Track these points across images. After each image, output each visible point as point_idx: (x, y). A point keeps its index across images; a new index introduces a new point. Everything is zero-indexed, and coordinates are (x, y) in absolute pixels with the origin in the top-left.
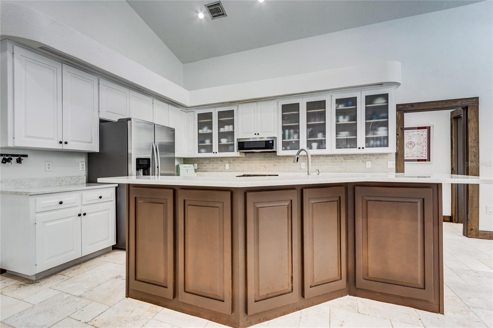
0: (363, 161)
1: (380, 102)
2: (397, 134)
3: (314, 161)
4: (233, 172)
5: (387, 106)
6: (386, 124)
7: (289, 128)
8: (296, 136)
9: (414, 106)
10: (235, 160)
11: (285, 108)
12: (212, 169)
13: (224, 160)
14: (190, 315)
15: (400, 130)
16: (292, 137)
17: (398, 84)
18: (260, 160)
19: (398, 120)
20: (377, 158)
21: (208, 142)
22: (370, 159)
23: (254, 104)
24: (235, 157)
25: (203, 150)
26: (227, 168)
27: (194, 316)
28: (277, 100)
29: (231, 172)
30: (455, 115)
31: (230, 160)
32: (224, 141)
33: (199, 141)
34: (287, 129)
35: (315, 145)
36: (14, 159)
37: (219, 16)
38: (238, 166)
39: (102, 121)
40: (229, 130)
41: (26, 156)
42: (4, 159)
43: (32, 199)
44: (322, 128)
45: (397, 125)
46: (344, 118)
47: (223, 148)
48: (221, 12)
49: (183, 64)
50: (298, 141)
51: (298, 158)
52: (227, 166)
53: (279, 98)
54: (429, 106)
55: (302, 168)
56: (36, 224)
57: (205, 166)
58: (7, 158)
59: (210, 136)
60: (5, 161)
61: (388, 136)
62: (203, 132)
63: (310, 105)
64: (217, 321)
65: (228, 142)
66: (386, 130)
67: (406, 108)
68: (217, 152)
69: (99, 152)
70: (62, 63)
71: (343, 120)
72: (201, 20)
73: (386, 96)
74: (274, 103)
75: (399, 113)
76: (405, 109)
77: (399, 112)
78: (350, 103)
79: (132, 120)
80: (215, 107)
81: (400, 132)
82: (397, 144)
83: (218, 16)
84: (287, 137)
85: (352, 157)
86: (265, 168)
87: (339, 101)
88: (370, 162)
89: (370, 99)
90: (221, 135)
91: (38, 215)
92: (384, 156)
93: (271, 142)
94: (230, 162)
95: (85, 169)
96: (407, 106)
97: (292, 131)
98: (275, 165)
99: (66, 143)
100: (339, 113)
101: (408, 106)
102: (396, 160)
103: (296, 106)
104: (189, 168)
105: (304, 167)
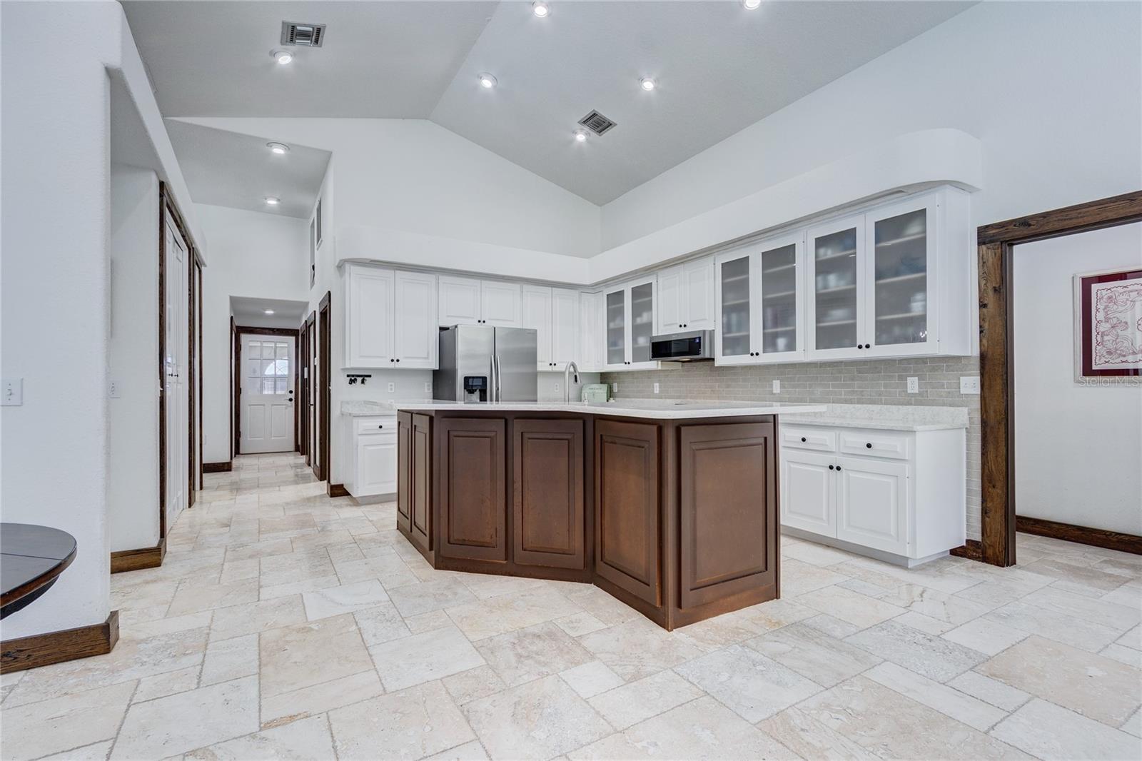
0: (900, 377)
1: (915, 231)
2: (983, 305)
3: (798, 376)
5: (926, 239)
9: (1030, 225)
11: (727, 269)
13: (652, 377)
15: (991, 292)
16: (743, 328)
19: (985, 268)
20: (934, 369)
21: (620, 344)
22: (915, 371)
26: (657, 390)
28: (715, 254)
31: (661, 375)
32: (639, 341)
33: (610, 343)
35: (781, 342)
36: (359, 379)
38: (672, 387)
39: (443, 329)
41: (370, 376)
42: (351, 380)
43: (355, 420)
45: (984, 282)
50: (746, 336)
54: (1077, 218)
55: (774, 392)
56: (357, 446)
58: (353, 378)
60: (352, 382)
61: (928, 315)
63: (768, 259)
65: (646, 342)
67: (1006, 233)
68: (631, 362)
69: (438, 369)
70: (395, 270)
72: (584, 143)
74: (710, 260)
75: (988, 248)
76: (1006, 236)
77: (989, 245)
81: (992, 299)
82: (981, 332)
84: (734, 328)
85: (876, 368)
87: (821, 242)
88: (917, 378)
91: (360, 438)
92: (951, 362)
93: (698, 341)
94: (660, 381)
95: (431, 390)
96: (1012, 227)
97: (743, 315)
98: (728, 386)
99: (398, 361)
100: (821, 268)
101: (1015, 226)
102: (982, 375)
104: (597, 391)
105: (778, 391)
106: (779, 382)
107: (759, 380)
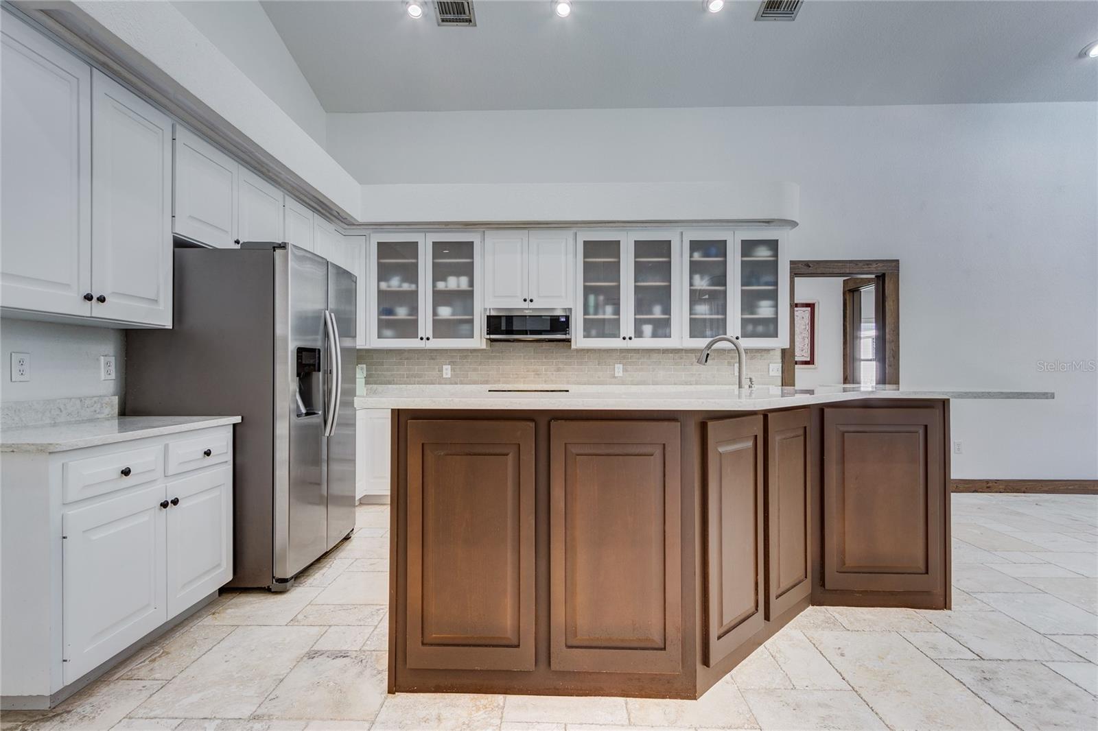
0: (729, 363)
1: (763, 254)
3: (641, 361)
4: (461, 384)
5: (776, 262)
6: (773, 296)
7: (596, 291)
8: (609, 309)
9: (810, 266)
10: (466, 357)
11: (591, 248)
12: (407, 378)
13: (438, 357)
14: (576, 696)
16: (601, 311)
17: (793, 224)
18: (527, 357)
19: (791, 289)
20: (752, 358)
21: (402, 313)
23: (523, 234)
24: (468, 350)
25: (388, 332)
26: (447, 374)
27: (586, 696)
28: (574, 230)
29: (457, 384)
30: (851, 286)
31: (455, 356)
32: (445, 312)
33: (381, 309)
34: (591, 293)
35: (647, 329)
37: (457, 22)
38: (475, 370)
39: (180, 244)
40: (458, 287)
43: (55, 465)
44: (664, 296)
46: (702, 279)
47: (442, 328)
48: (464, 13)
49: (326, 112)
50: (614, 319)
51: (708, 354)
52: (447, 369)
53: (579, 225)
54: (833, 268)
56: (64, 538)
57: (388, 370)
59: (411, 299)
61: (777, 318)
62: (389, 287)
63: (642, 248)
64: (643, 693)
65: (453, 314)
66: (773, 307)
68: (431, 337)
69: (171, 328)
70: (91, 66)
71: (701, 283)
72: (414, 21)
73: (773, 245)
74: (569, 234)
75: (793, 276)
76: (797, 270)
77: (793, 274)
78: (713, 250)
79: (290, 248)
80: (425, 231)
83: (453, 21)
84: (591, 310)
86: (537, 376)
87: (695, 246)
89: (748, 247)
90: (440, 298)
91: (71, 512)
92: (763, 353)
93: (563, 319)
94: (453, 362)
95: (113, 376)
96: (800, 265)
97: (601, 298)
99: (102, 299)
100: (695, 268)
101: (802, 265)
102: (783, 362)
103: (613, 248)
105: (621, 374)
106: (621, 366)
107: (599, 364)
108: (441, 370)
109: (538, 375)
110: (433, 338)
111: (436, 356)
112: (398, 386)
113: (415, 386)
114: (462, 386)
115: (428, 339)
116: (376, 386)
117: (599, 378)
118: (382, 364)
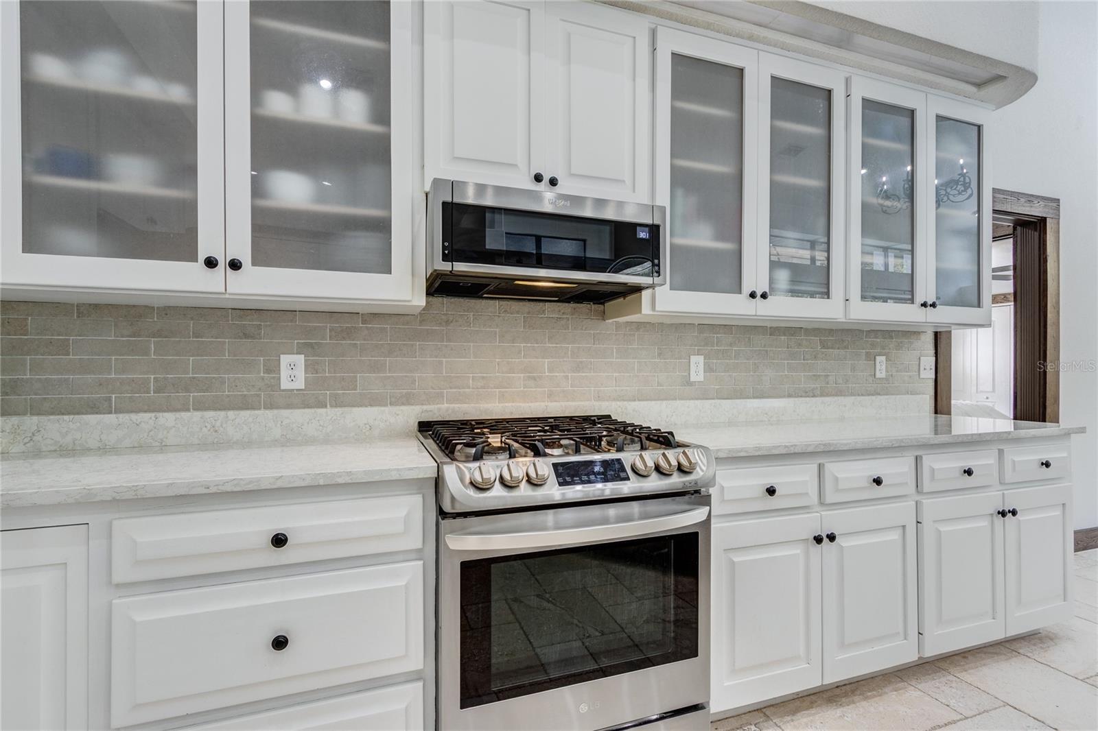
0: (868, 355)
4: (336, 406)
10: (348, 333)
13: (264, 332)
20: (898, 346)
22: (883, 347)
29: (324, 406)
31: (318, 329)
38: (375, 367)
52: (292, 367)
55: (693, 379)
57: (84, 368)
68: (244, 262)
85: (843, 341)
88: (884, 357)
92: (912, 338)
93: (643, 235)
94: (311, 345)
102: (937, 354)
105: (701, 377)
106: (701, 359)
107: (660, 354)
108: (273, 369)
109: (534, 379)
110: (254, 263)
111: (259, 327)
112: (123, 418)
113: (185, 415)
114: (339, 411)
115: (235, 265)
116: (35, 419)
117: (659, 384)
118: (63, 348)
